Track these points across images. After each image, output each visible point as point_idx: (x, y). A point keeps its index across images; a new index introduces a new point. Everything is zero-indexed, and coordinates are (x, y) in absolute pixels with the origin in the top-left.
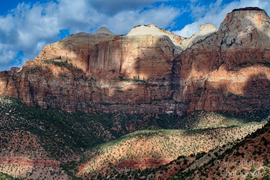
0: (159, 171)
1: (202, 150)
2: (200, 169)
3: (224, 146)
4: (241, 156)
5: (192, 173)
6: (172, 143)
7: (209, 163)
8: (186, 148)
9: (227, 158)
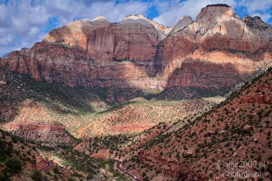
0: (144, 134)
1: (178, 117)
2: (176, 133)
3: (195, 115)
4: (208, 122)
5: (169, 135)
6: (155, 112)
7: (183, 128)
8: (166, 116)
9: (197, 124)
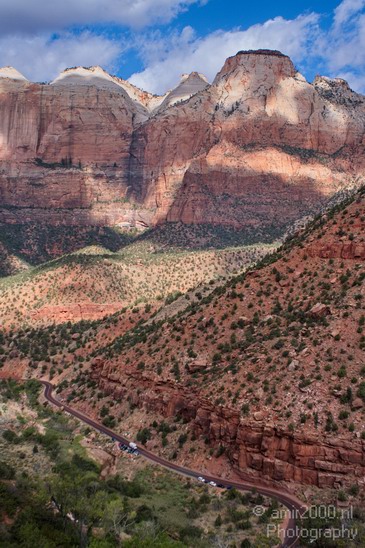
0: (104, 325)
1: (176, 288)
2: (171, 321)
3: (212, 283)
4: (238, 299)
5: (158, 327)
6: (127, 277)
7: (187, 310)
8: (150, 285)
9: (216, 303)
